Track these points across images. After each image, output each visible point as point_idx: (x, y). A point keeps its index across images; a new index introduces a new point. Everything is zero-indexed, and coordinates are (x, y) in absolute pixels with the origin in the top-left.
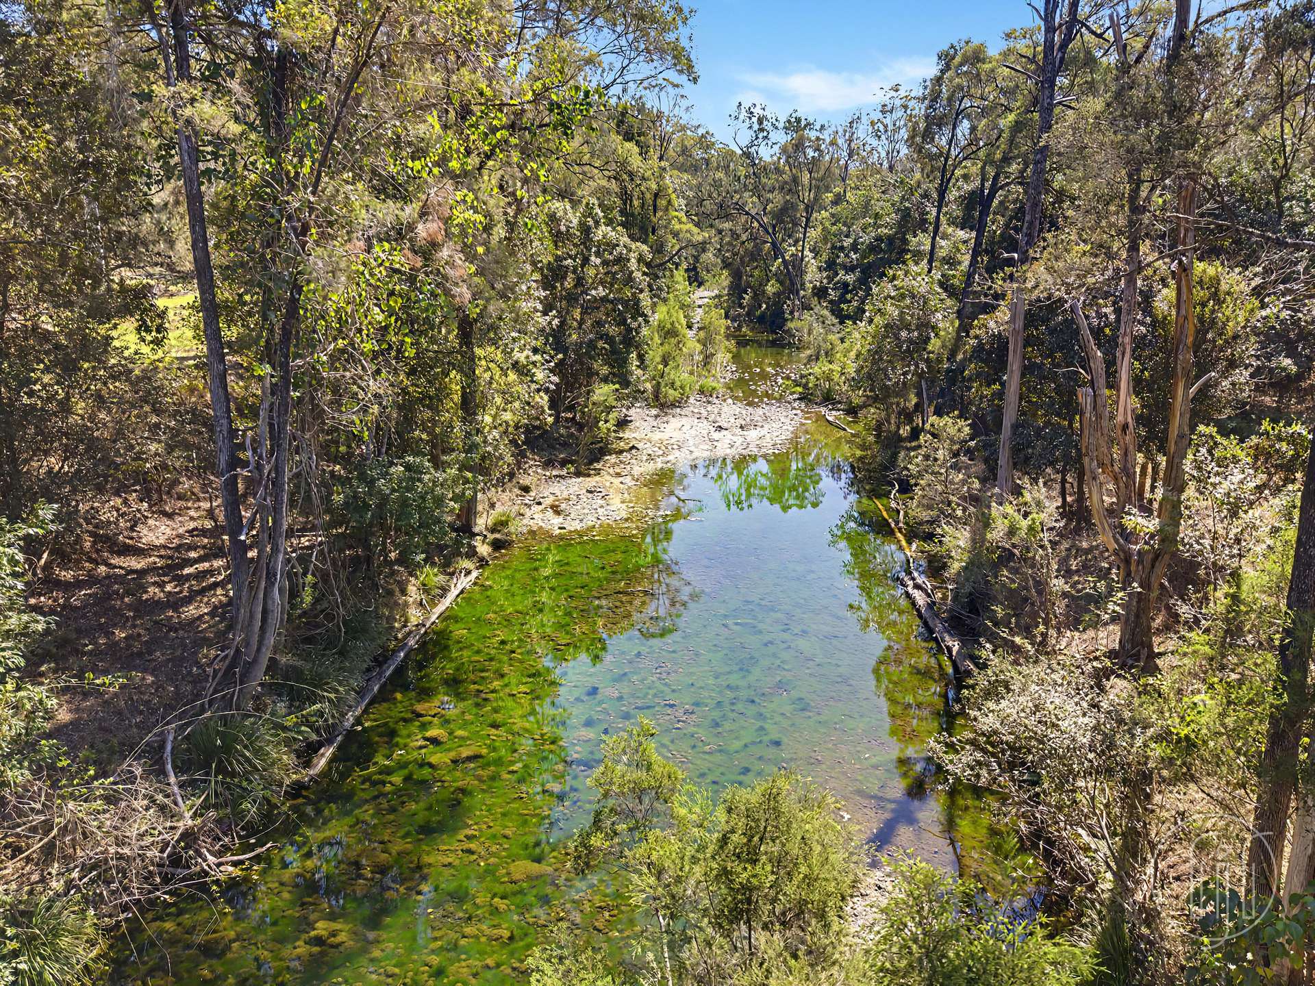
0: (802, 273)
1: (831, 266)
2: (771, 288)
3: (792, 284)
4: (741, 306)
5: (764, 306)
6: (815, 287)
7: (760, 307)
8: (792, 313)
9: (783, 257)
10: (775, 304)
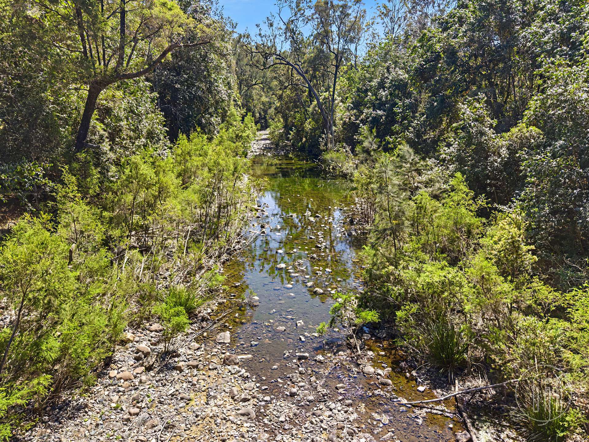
0: (333, 111)
1: (358, 105)
2: (308, 126)
3: (325, 120)
4: (288, 139)
5: (304, 139)
6: (345, 123)
7: (301, 139)
8: (326, 144)
9: (318, 100)
10: (312, 137)
